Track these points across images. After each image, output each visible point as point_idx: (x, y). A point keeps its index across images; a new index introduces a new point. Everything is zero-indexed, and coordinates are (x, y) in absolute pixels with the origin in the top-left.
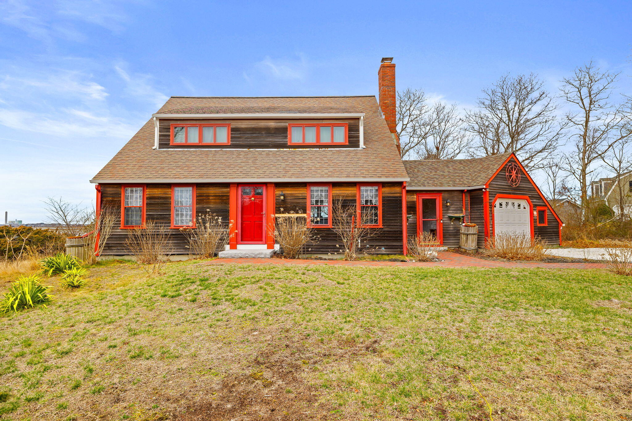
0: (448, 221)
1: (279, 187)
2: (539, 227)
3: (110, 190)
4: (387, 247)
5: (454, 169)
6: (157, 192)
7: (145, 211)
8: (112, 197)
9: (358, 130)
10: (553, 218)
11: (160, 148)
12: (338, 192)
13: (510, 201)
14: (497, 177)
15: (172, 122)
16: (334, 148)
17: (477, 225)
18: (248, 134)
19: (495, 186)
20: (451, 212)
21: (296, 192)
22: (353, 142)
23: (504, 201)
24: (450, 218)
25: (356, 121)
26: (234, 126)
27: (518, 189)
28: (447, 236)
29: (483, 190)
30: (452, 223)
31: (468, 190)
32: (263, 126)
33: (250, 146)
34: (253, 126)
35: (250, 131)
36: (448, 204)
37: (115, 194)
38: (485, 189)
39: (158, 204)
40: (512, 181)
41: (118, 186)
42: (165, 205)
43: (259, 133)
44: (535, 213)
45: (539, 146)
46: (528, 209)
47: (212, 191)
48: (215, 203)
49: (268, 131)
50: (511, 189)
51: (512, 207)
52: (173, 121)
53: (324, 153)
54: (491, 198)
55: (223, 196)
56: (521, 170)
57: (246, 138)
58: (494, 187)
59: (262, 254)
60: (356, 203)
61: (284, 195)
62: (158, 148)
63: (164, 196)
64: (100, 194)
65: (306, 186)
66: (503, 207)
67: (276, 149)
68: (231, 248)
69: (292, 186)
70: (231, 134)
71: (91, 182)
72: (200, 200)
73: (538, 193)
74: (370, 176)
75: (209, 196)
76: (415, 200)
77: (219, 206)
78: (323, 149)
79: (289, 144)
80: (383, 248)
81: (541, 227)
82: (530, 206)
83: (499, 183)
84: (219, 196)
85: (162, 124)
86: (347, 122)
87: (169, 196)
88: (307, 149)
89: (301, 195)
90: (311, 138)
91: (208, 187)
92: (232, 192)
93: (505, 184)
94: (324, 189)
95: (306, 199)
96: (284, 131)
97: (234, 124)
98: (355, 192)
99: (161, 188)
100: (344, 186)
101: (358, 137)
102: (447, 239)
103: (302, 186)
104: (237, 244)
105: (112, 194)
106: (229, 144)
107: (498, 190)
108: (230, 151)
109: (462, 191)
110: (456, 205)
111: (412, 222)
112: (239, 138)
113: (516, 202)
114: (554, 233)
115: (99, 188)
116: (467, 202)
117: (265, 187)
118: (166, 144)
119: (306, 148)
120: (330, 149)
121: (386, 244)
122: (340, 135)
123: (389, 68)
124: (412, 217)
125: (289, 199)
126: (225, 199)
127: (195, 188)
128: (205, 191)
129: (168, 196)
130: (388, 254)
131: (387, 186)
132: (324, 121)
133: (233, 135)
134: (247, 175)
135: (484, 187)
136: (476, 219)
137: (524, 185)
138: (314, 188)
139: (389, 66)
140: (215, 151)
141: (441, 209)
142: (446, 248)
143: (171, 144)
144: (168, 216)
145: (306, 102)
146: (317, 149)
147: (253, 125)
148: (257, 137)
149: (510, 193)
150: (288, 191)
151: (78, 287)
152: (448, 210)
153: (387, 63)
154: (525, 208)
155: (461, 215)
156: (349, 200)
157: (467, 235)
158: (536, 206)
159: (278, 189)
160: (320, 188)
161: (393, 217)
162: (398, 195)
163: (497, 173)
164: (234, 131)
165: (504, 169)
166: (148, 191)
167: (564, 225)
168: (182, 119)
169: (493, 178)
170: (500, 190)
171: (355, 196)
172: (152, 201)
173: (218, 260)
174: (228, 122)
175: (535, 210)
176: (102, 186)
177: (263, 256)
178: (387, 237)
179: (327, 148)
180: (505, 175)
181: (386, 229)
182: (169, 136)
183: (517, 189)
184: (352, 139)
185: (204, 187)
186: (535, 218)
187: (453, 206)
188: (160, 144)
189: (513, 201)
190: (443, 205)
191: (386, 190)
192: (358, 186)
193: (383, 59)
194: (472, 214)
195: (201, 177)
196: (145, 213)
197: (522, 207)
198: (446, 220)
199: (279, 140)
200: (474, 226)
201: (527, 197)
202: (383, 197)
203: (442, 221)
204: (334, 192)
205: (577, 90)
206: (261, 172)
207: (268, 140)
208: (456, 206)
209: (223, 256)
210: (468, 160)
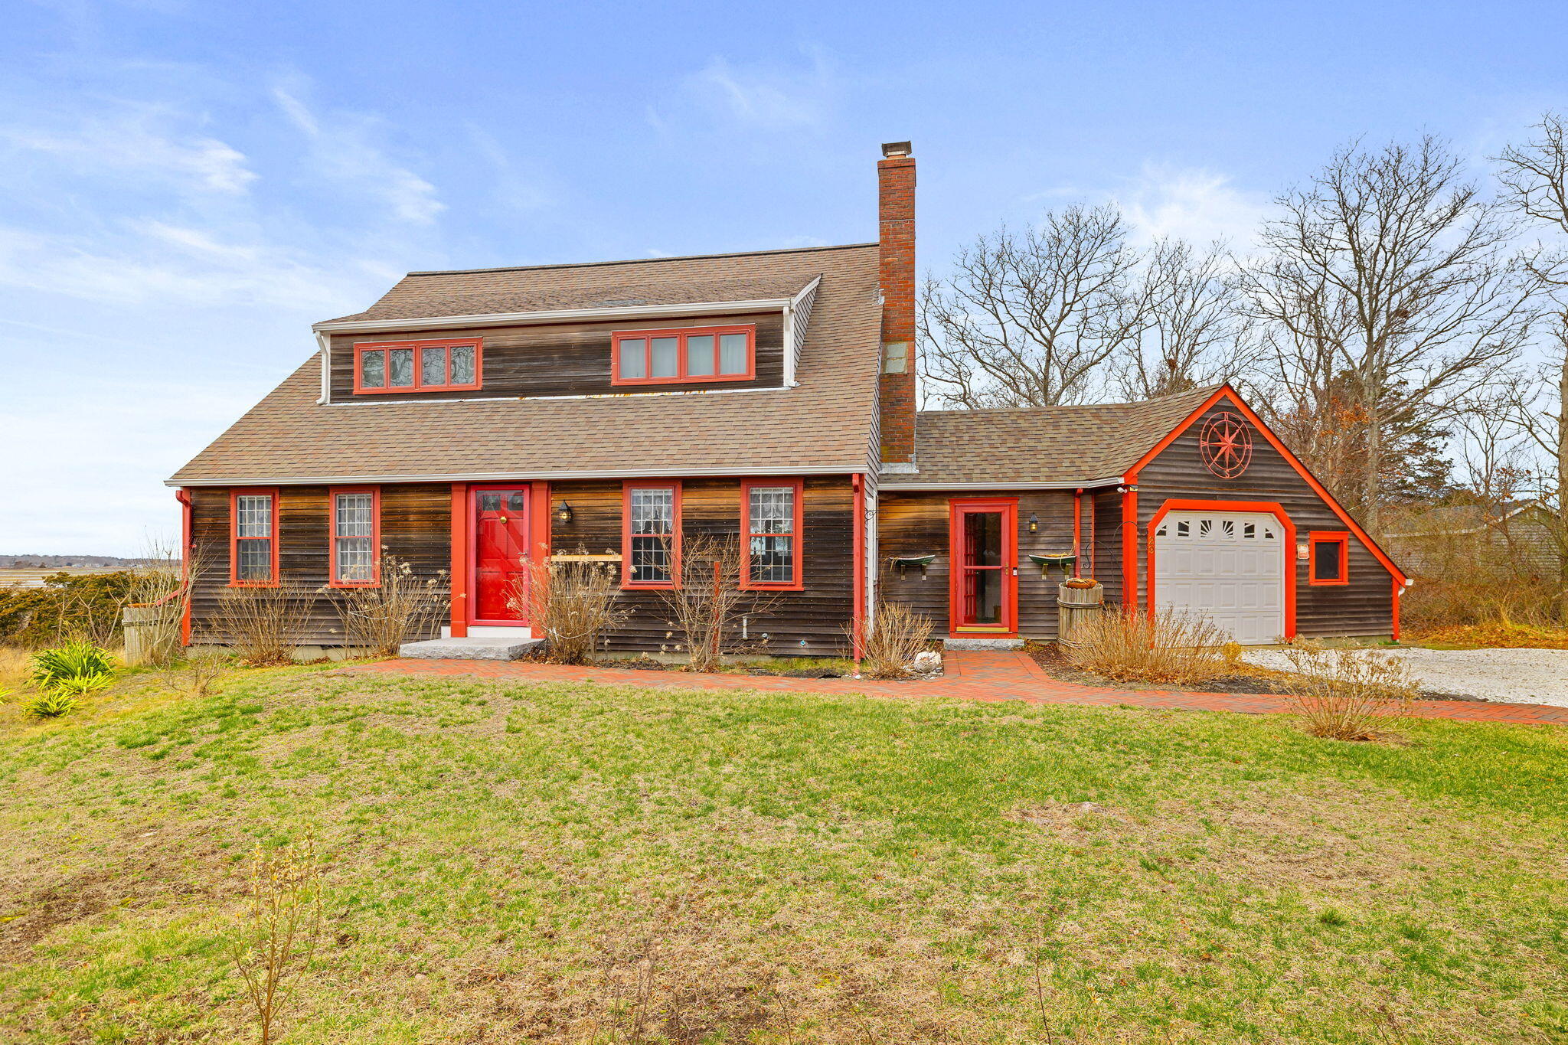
0: (1035, 572)
1: (560, 489)
2: (1315, 588)
3: (209, 501)
4: (815, 639)
5: (1073, 431)
6: (301, 505)
7: (277, 547)
8: (214, 517)
9: (779, 342)
10: (1370, 564)
11: (333, 400)
12: (695, 501)
13: (1217, 519)
14: (1167, 452)
15: (358, 341)
16: (721, 389)
17: (1101, 582)
18: (522, 361)
19: (1160, 477)
20: (1043, 547)
21: (599, 503)
22: (767, 372)
23: (1194, 520)
24: (1039, 562)
25: (776, 319)
26: (489, 344)
27: (1241, 483)
28: (1030, 611)
29: (1120, 490)
30: (1044, 577)
31: (1087, 491)
32: (553, 342)
33: (524, 392)
34: (533, 342)
35: (524, 354)
36: (1034, 527)
37: (218, 509)
38: (1125, 487)
39: (303, 531)
40: (1221, 462)
41: (224, 492)
42: (318, 535)
43: (545, 359)
44: (1303, 550)
45: (1457, 349)
46: (1280, 536)
47: (414, 501)
48: (421, 529)
49: (565, 350)
50: (1218, 484)
51: (1224, 534)
52: (359, 338)
53: (691, 402)
54: (1141, 511)
55: (438, 513)
56: (1254, 431)
57: (517, 372)
58: (1155, 481)
59: (491, 650)
60: (738, 527)
61: (569, 510)
62: (329, 401)
63: (315, 513)
64: (188, 511)
65: (621, 488)
66: (1190, 532)
67: (584, 397)
68: (454, 634)
69: (590, 489)
70: (484, 363)
71: (167, 483)
72: (391, 521)
73: (1315, 493)
74: (772, 460)
75: (407, 513)
76: (947, 515)
77: (430, 537)
78: (693, 393)
79: (614, 383)
80: (803, 643)
81: (1322, 588)
82: (1287, 531)
83: (1174, 470)
84: (429, 513)
85: (336, 347)
86: (751, 322)
87: (326, 513)
88: (655, 394)
89: (609, 510)
90: (667, 368)
91: (405, 492)
92: (457, 503)
93: (1197, 472)
94: (663, 494)
95: (621, 518)
96: (601, 352)
97: (491, 340)
98: (738, 500)
99: (309, 495)
100: (711, 487)
101: (780, 359)
102: (1031, 618)
103: (612, 488)
104: (467, 625)
105: (214, 509)
106: (479, 388)
107: (1172, 488)
108: (479, 404)
109: (1072, 492)
110: (1053, 529)
111: (938, 573)
112: (501, 371)
113: (1240, 521)
114: (1373, 606)
115: (186, 497)
116: (1086, 521)
117: (527, 492)
118: (346, 392)
119: (654, 391)
120: (711, 392)
121: (811, 630)
122: (737, 357)
123: (897, 171)
124: (937, 561)
125: (582, 518)
126: (440, 520)
127: (378, 494)
128: (400, 501)
129: (322, 513)
130: (814, 657)
131: (816, 486)
132: (697, 321)
133: (488, 366)
134: (490, 463)
135: (1121, 481)
136: (1106, 565)
137: (1264, 472)
138: (639, 493)
139: (898, 164)
140: (447, 405)
141: (1015, 539)
142: (1020, 642)
143: (355, 392)
144: (323, 559)
145: (711, 269)
146: (680, 393)
147: (532, 338)
148: (541, 369)
149: (1213, 497)
150: (581, 501)
151: (56, 714)
152: (1033, 543)
153: (897, 154)
154: (1269, 536)
155: (1069, 556)
156: (722, 522)
157: (1072, 609)
158: (1307, 529)
159: (557, 496)
160: (652, 493)
161: (831, 564)
162: (844, 507)
163: (1170, 441)
164: (490, 356)
165: (1193, 431)
166: (283, 503)
167: (1410, 582)
168: (377, 331)
169: (1153, 455)
170: (1178, 488)
171: (737, 511)
172: (292, 526)
173: (398, 662)
174: (476, 335)
175: (1304, 540)
176: (194, 493)
177: (492, 656)
178: (814, 613)
179: (705, 390)
180: (1198, 447)
181: (812, 595)
182: (351, 372)
183: (1239, 485)
184: (763, 366)
185: (396, 492)
186: (1301, 563)
187: (1048, 532)
188: (333, 393)
189: (1228, 517)
190: (1020, 529)
191: (814, 495)
192: (743, 486)
193: (886, 148)
194: (1100, 552)
195: (388, 469)
196: (277, 553)
197: (1259, 532)
198: (1028, 569)
199: (590, 374)
200: (1090, 586)
201: (1276, 504)
202: (806, 514)
203: (1015, 572)
204: (685, 501)
205: (1549, 182)
206: (523, 454)
207: (566, 374)
208: (1057, 533)
209: (409, 653)
210: (1120, 406)
